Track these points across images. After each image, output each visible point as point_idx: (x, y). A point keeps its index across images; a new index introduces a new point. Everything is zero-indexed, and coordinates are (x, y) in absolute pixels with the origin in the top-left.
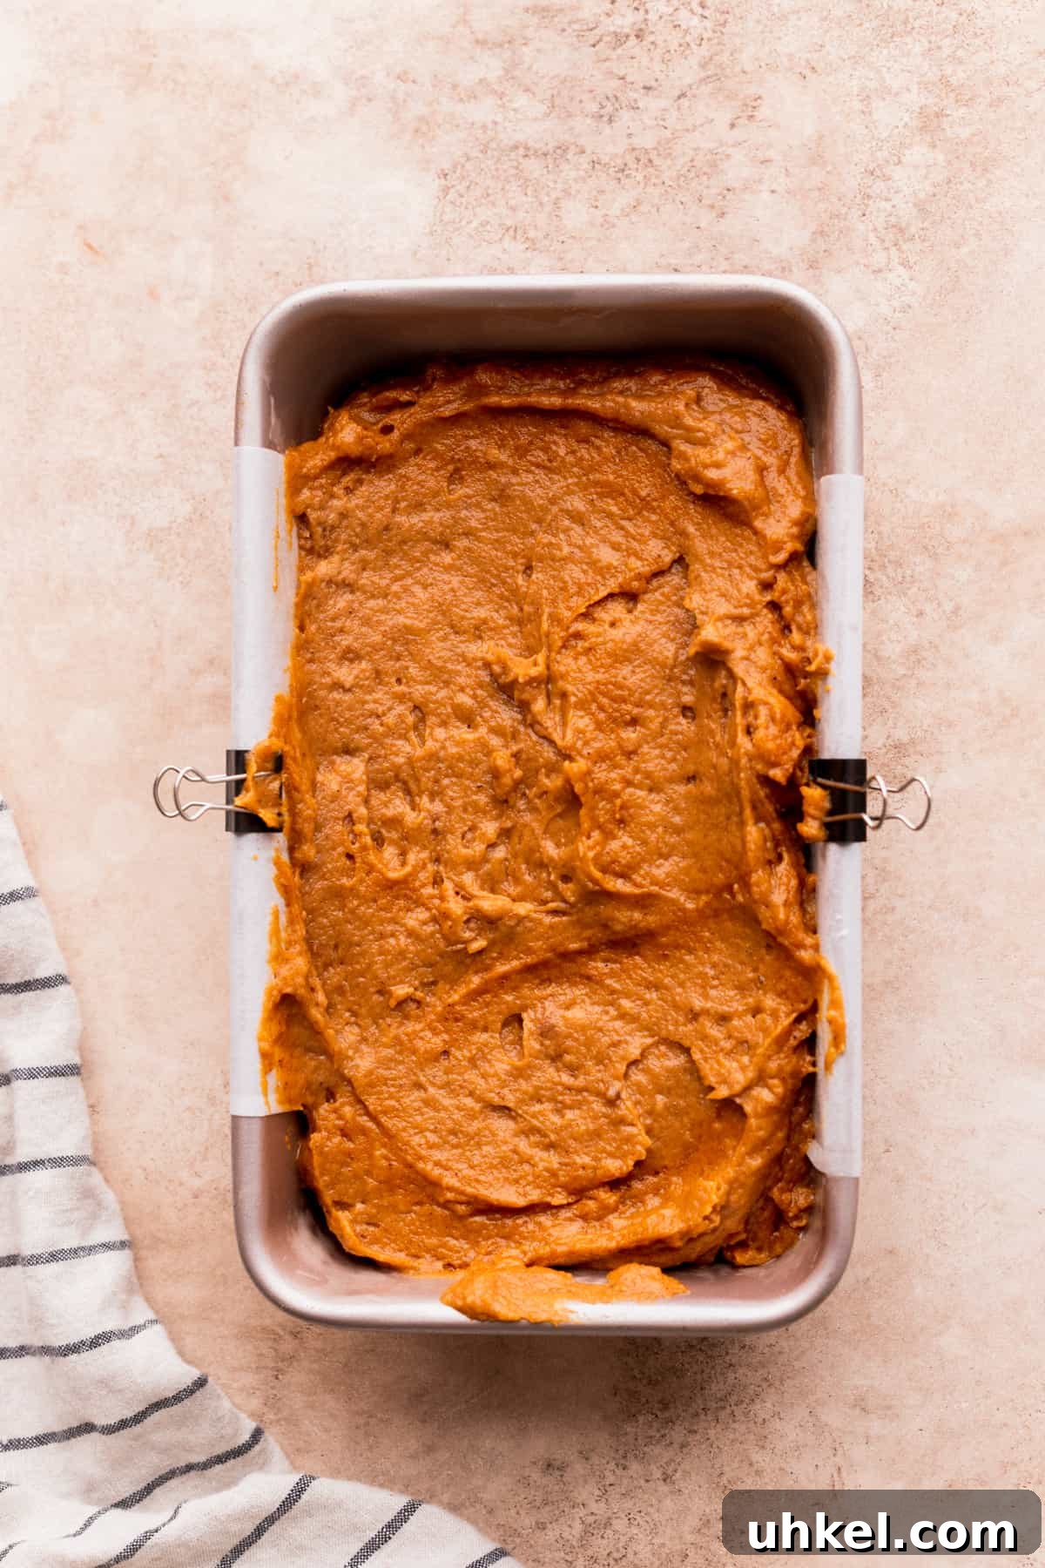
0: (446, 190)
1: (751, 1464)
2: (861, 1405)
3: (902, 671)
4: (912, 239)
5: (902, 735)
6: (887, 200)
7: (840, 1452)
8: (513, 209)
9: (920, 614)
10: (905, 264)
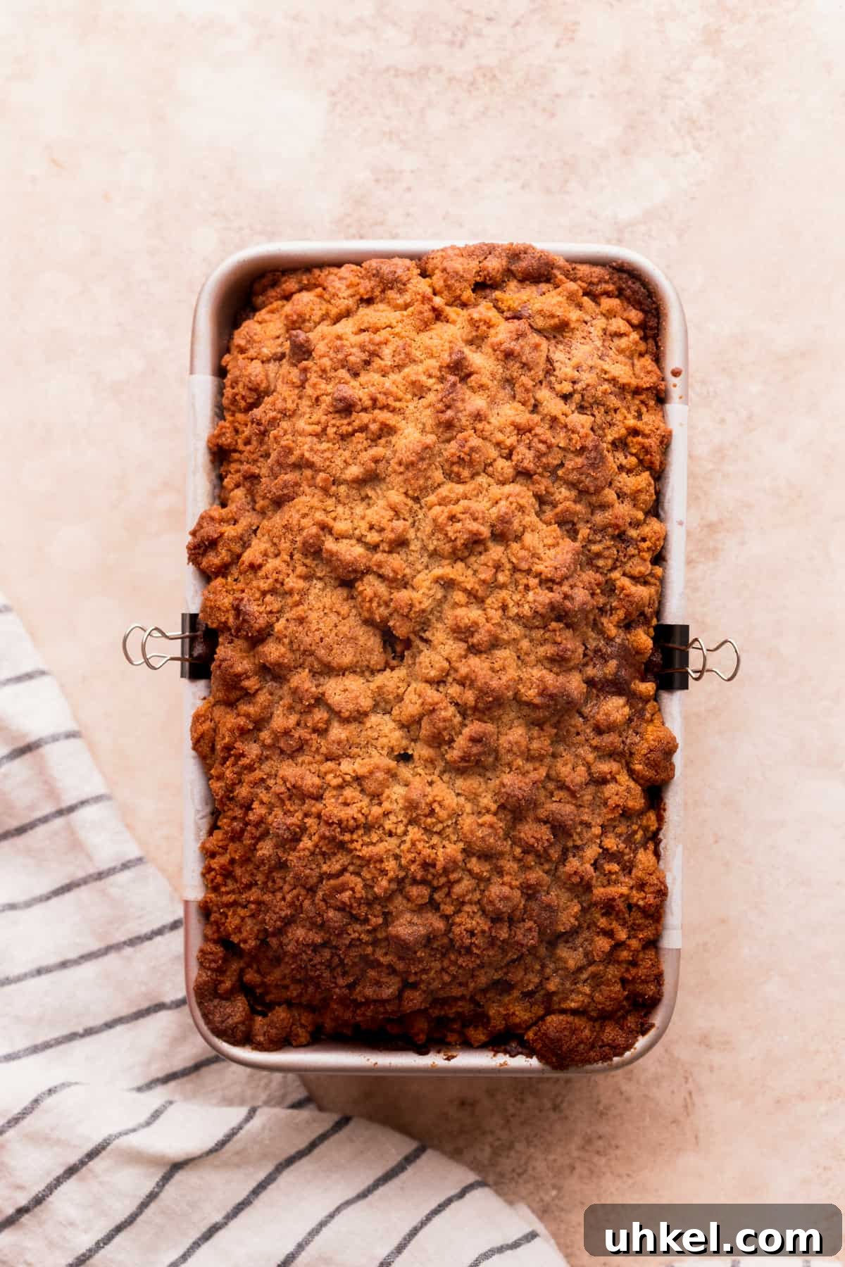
0: (335, 104)
1: (621, 1093)
2: (705, 1041)
3: (710, 466)
4: (701, 128)
5: (712, 516)
6: (682, 99)
7: (690, 1080)
8: (388, 118)
9: (723, 421)
10: (698, 148)
